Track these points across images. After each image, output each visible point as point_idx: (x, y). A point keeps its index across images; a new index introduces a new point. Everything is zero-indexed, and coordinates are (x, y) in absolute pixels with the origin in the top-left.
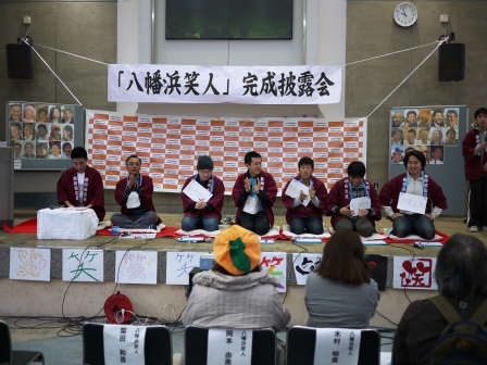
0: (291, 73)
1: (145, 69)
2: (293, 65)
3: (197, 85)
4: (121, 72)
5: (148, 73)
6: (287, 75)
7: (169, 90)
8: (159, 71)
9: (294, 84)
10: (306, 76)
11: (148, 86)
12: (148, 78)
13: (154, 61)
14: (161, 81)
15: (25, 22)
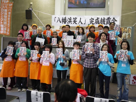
0: (104, 18)
1: (62, 17)
2: (105, 15)
3: (76, 21)
4: (55, 17)
5: (63, 18)
6: (103, 18)
7: (68, 23)
8: (66, 17)
9: (105, 21)
10: (109, 18)
11: (63, 21)
12: (63, 19)
13: (64, 14)
14: (66, 20)
15: (31, 4)
